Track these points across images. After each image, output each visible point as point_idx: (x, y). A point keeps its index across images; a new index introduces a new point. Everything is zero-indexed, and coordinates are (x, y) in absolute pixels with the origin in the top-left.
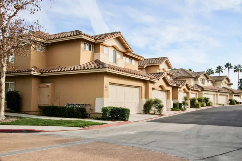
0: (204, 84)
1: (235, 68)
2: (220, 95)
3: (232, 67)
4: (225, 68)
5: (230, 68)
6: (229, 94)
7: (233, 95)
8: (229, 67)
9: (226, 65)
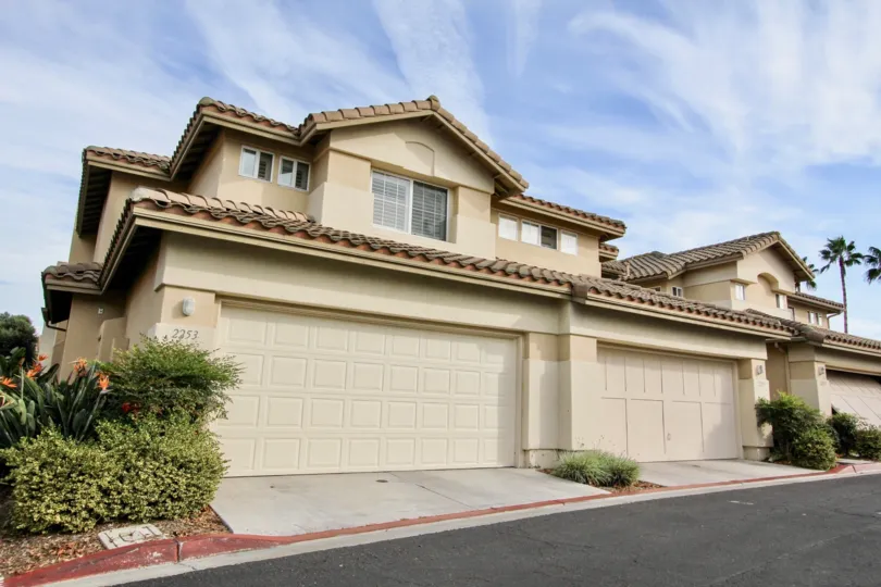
0: (453, 241)
1: (871, 260)
2: (605, 347)
3: (859, 255)
4: (826, 262)
5: (849, 263)
6: (758, 355)
7: (817, 366)
8: (846, 259)
9: (827, 249)
